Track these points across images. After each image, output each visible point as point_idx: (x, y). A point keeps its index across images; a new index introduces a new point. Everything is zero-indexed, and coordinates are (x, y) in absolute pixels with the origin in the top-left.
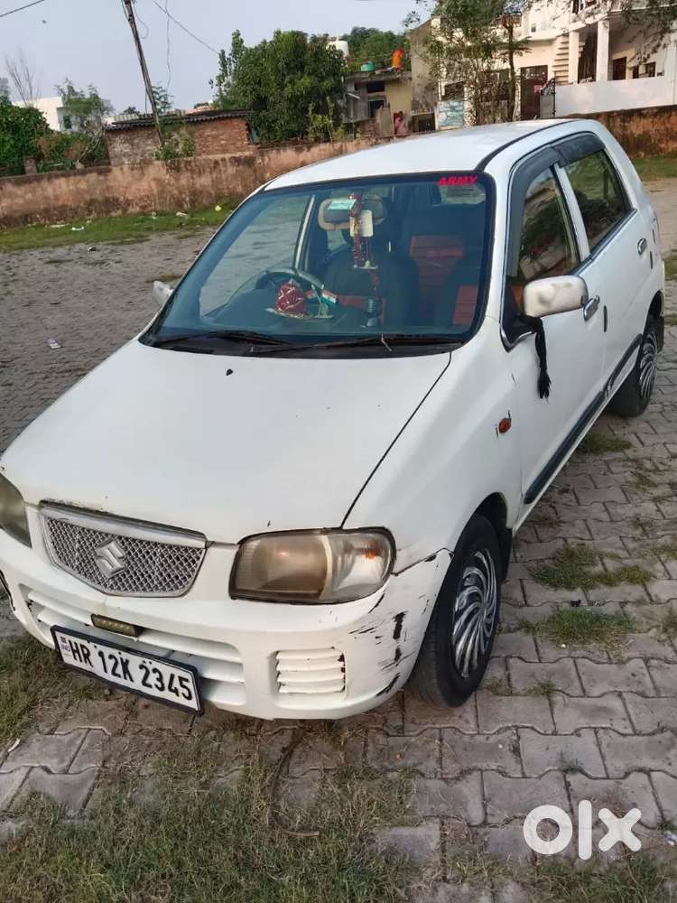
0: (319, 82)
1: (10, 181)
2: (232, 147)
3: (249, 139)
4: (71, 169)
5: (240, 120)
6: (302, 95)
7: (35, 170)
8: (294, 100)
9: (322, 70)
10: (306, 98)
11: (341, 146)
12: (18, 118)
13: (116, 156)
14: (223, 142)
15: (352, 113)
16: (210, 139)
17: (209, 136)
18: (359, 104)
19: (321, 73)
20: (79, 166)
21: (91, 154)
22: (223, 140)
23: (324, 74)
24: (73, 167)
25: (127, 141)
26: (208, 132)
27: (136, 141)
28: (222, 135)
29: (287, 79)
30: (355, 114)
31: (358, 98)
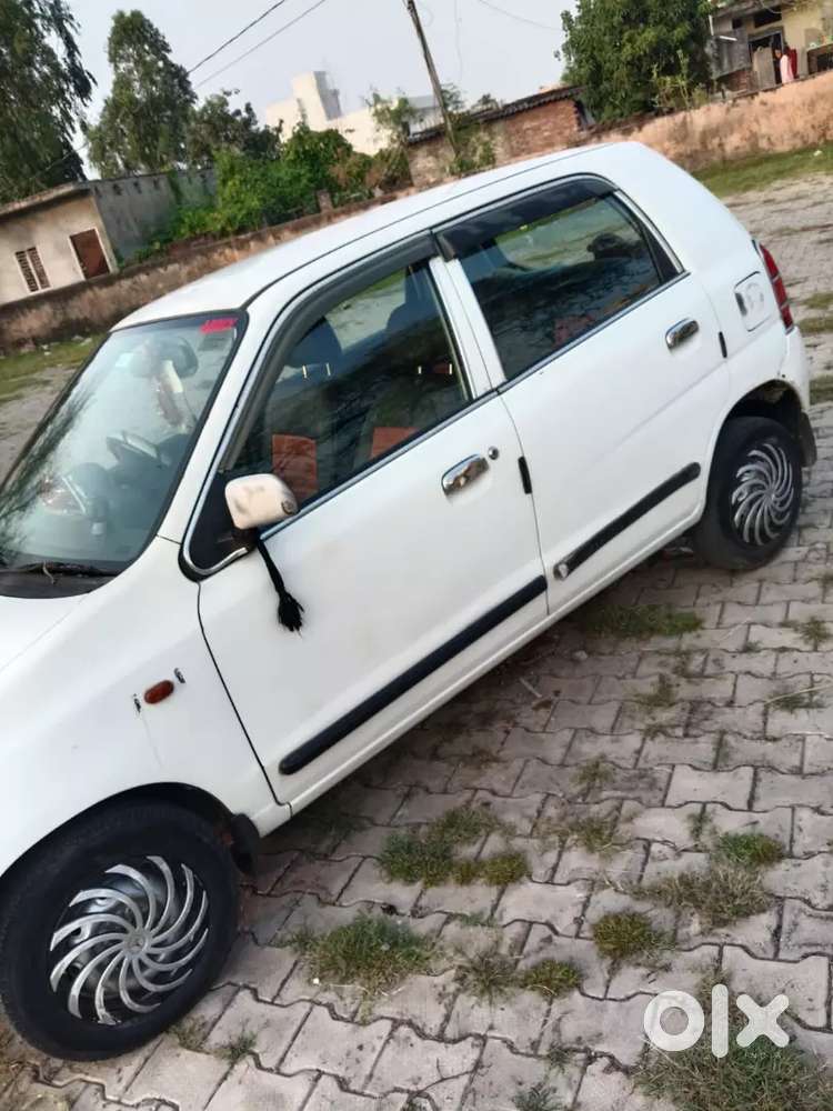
0: (669, 31)
1: (287, 228)
2: (559, 138)
3: (579, 124)
4: (369, 198)
5: (566, 101)
6: (645, 52)
7: (330, 206)
8: (635, 63)
9: (672, 14)
10: (651, 57)
11: (685, 118)
12: (316, 145)
13: (419, 175)
14: (546, 134)
15: (726, 61)
16: (530, 132)
17: (528, 129)
18: (736, 47)
19: (671, 19)
20: (378, 193)
21: (392, 176)
22: (546, 130)
23: (675, 19)
24: (371, 195)
25: (430, 153)
26: (527, 125)
27: (441, 152)
28: (545, 124)
29: (626, 36)
30: (730, 62)
31: (734, 39)
